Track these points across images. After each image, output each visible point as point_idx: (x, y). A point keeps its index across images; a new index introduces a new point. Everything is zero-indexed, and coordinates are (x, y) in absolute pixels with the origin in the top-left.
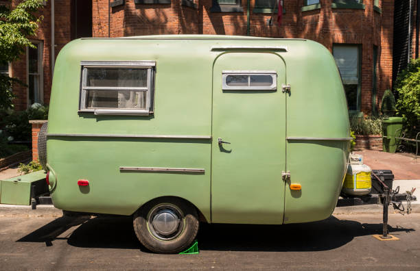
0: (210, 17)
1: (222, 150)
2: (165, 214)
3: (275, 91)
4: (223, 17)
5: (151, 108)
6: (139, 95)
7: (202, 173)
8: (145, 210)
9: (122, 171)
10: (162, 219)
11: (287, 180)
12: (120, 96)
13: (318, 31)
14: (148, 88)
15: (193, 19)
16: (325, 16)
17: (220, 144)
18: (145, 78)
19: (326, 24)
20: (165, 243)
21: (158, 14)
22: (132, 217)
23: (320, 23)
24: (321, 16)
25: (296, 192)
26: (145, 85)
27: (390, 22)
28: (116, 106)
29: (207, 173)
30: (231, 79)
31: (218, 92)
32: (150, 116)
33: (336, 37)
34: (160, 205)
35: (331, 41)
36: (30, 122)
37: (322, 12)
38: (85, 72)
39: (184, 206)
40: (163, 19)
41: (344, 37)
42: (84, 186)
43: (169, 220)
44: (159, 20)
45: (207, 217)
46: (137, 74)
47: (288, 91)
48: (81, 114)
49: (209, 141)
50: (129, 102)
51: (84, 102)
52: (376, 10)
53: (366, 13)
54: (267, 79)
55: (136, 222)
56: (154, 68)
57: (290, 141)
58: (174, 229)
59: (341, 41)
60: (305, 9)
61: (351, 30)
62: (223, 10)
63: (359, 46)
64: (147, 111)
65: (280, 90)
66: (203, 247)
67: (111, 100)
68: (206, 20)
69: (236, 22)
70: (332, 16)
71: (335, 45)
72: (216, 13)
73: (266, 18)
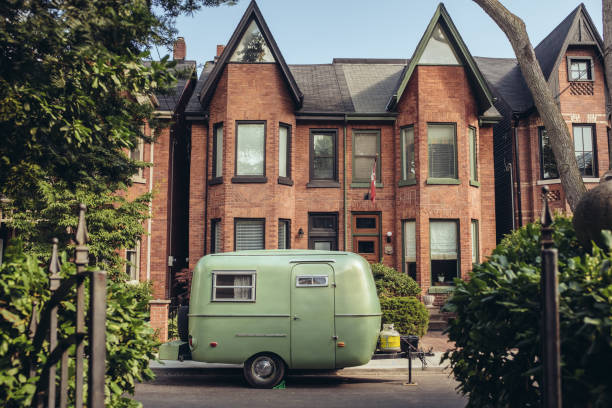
5: (255, 298)
7: (285, 336)
8: (251, 361)
9: (237, 336)
14: (253, 287)
18: (251, 280)
19: (422, 200)
27: (490, 194)
28: (233, 298)
29: (288, 336)
30: (302, 280)
31: (294, 288)
34: (261, 358)
35: (427, 215)
38: (215, 277)
39: (274, 358)
42: (213, 345)
45: (288, 364)
47: (335, 286)
48: (212, 302)
49: (288, 317)
51: (215, 295)
52: (472, 184)
56: (255, 274)
57: (336, 316)
58: (269, 372)
61: (448, 206)
63: (456, 221)
64: (252, 300)
65: (330, 286)
67: (230, 293)
68: (303, 195)
69: (333, 197)
70: (428, 191)
71: (431, 220)
72: (313, 188)
73: (364, 193)
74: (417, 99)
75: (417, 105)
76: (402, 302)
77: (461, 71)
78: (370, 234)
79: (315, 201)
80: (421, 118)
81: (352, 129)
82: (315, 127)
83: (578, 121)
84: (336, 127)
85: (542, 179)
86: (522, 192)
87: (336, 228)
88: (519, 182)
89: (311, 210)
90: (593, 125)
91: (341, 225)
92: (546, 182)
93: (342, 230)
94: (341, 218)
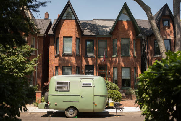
1: (82, 98)
2: (71, 110)
3: (92, 86)
4: (89, 59)
5: (69, 90)
6: (67, 87)
7: (78, 102)
8: (67, 109)
9: (63, 101)
10: (70, 111)
11: (94, 103)
12: (63, 87)
13: (117, 63)
14: (68, 86)
15: (79, 60)
16: (119, 59)
17: (82, 96)
18: (68, 84)
19: (119, 61)
20: (71, 116)
21: (69, 58)
23: (117, 61)
25: (96, 106)
26: (68, 85)
27: (140, 60)
28: (62, 89)
30: (84, 84)
31: (81, 87)
32: (69, 91)
33: (122, 65)
34: (70, 108)
35: (121, 66)
36: (36, 91)
37: (118, 57)
38: (57, 83)
39: (75, 108)
40: (70, 60)
42: (56, 105)
43: (72, 111)
44: (69, 60)
45: (79, 110)
46: (66, 83)
47: (94, 86)
48: (56, 91)
49: (79, 96)
50: (65, 88)
51: (56, 88)
52: (134, 57)
53: (131, 58)
54: (90, 84)
55: (66, 112)
56: (69, 82)
57: (94, 96)
58: (73, 113)
59: (124, 66)
60: (113, 56)
63: (130, 67)
64: (68, 90)
65: (93, 86)
66: (78, 117)
67: (61, 88)
68: (83, 59)
69: (93, 60)
70: (121, 58)
71: (122, 67)
72: (86, 57)
73: (102, 59)
74: (118, 31)
75: (118, 32)
76: (114, 92)
77: (131, 22)
78: (104, 71)
79: (87, 61)
80: (119, 36)
81: (99, 40)
82: (87, 39)
83: (165, 38)
84: (93, 39)
85: (155, 55)
86: (149, 59)
87: (93, 69)
88: (148, 56)
89: (86, 64)
90: (170, 39)
91: (95, 69)
92: (157, 56)
93: (95, 70)
94: (95, 67)
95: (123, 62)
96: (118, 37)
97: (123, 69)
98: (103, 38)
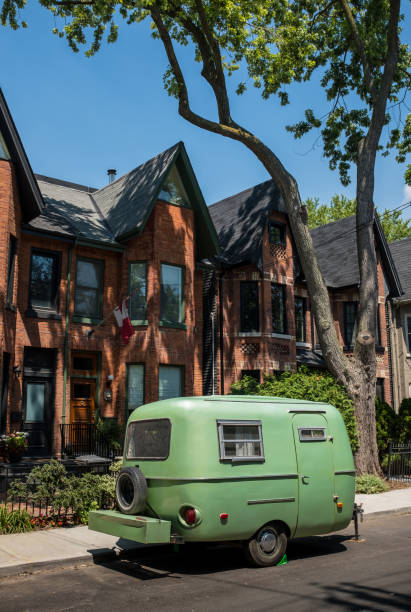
0: (25, 322)
1: (304, 483)
3: (326, 440)
4: (40, 324)
7: (293, 500)
9: (249, 504)
11: (336, 500)
12: (237, 446)
14: (260, 440)
16: (152, 334)
17: (303, 478)
19: (152, 343)
20: (267, 558)
22: (248, 541)
23: (146, 340)
24: (148, 334)
25: (340, 509)
28: (237, 454)
29: (296, 500)
30: (304, 433)
31: (297, 441)
32: (261, 462)
33: (162, 357)
34: (265, 529)
35: (157, 360)
37: (149, 329)
41: (169, 357)
47: (331, 440)
48: (222, 461)
49: (295, 477)
51: (224, 452)
53: (188, 333)
54: (321, 432)
55: (251, 544)
57: (336, 474)
58: (273, 547)
59: (167, 361)
61: (176, 351)
62: (39, 316)
63: (182, 367)
64: (259, 457)
68: (20, 325)
69: (53, 332)
70: (159, 334)
71: (162, 365)
72: (31, 318)
73: (86, 329)
74: (153, 236)
75: (152, 241)
77: (191, 214)
78: (88, 376)
79: (33, 333)
80: (156, 256)
81: (77, 256)
82: (38, 245)
83: (275, 281)
84: (59, 250)
85: (242, 331)
86: (224, 342)
87: (53, 367)
88: (222, 332)
89: (28, 344)
90: (284, 286)
91: (60, 364)
92: (249, 334)
93: (60, 370)
94: (60, 356)
95: (167, 345)
96: (152, 255)
97: (163, 371)
98: (92, 250)
